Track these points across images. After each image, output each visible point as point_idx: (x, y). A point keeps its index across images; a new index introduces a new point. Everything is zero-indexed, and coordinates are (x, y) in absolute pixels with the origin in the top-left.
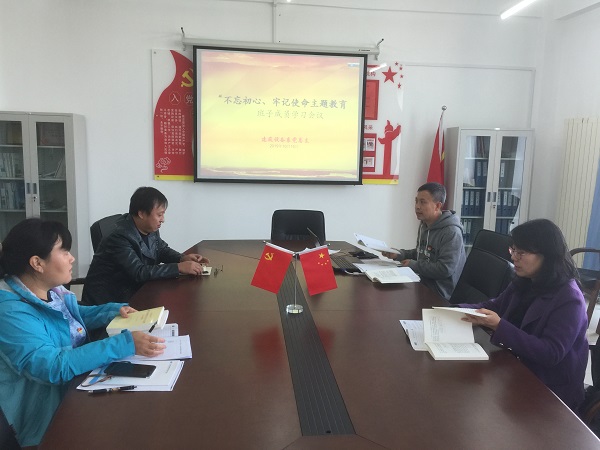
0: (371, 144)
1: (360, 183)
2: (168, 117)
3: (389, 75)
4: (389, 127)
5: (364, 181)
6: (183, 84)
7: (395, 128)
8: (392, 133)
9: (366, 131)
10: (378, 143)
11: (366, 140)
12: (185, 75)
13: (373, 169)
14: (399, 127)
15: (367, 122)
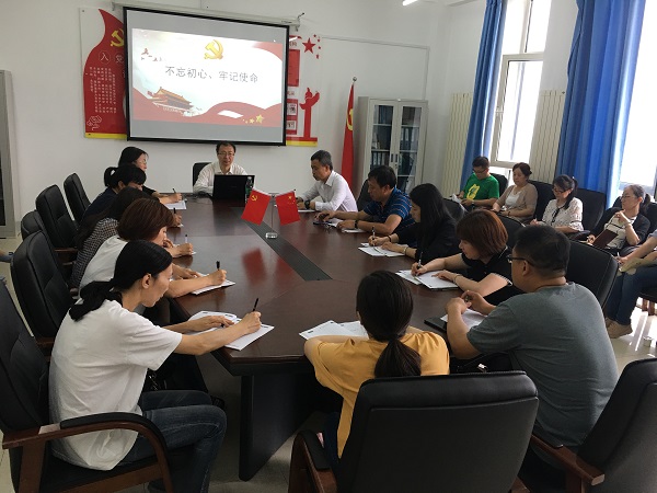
0: (293, 109)
1: (284, 144)
2: (99, 75)
3: (309, 46)
4: (309, 94)
5: (287, 142)
6: (113, 44)
7: (314, 95)
8: (312, 99)
9: (289, 97)
10: (300, 108)
11: (289, 105)
12: (115, 34)
13: (295, 132)
14: (317, 94)
15: (289, 88)
